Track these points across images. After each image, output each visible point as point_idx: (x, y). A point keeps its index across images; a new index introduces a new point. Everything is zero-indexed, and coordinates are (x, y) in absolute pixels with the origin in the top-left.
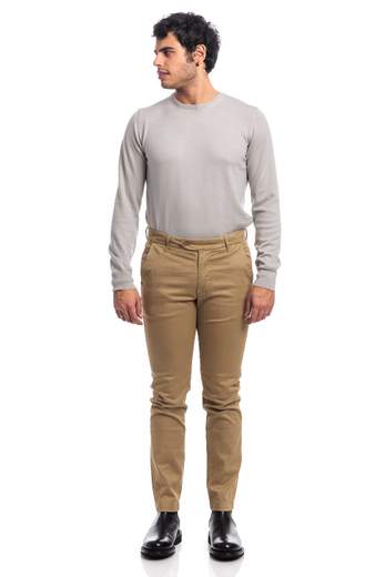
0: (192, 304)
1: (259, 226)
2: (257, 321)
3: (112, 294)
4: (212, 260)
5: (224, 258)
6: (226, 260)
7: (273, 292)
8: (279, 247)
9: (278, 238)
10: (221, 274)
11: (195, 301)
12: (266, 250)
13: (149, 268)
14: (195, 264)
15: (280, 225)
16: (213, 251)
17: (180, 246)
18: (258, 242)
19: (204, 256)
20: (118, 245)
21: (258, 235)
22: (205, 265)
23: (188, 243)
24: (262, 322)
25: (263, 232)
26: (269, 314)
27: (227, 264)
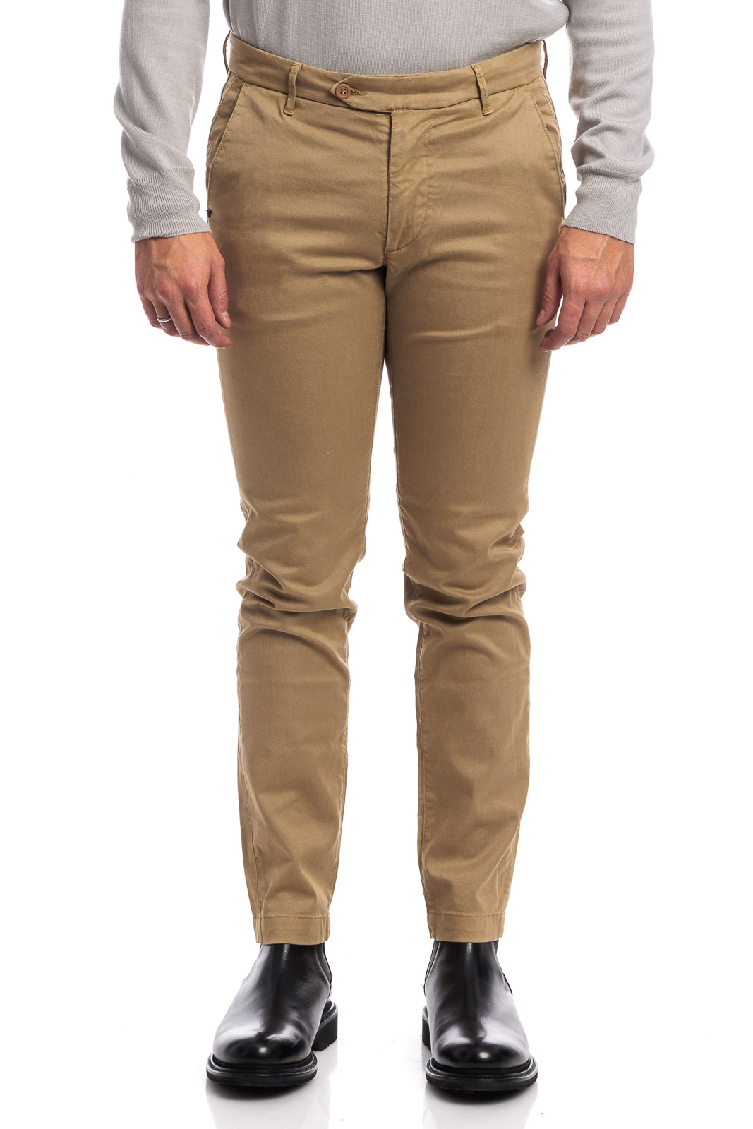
0: (370, 281)
1: (583, 35)
2: (578, 337)
3: (132, 248)
4: (432, 143)
5: (473, 133)
6: (477, 143)
7: (629, 245)
8: (646, 103)
9: (646, 74)
10: (462, 186)
11: (381, 273)
12: (604, 114)
13: (234, 166)
14: (378, 152)
15: (648, 35)
16: (439, 112)
17: (334, 99)
18: (578, 88)
19: (409, 129)
20: (149, 93)
21: (579, 64)
22: (414, 156)
23: (358, 86)
24: (592, 341)
25: (596, 55)
26: (614, 319)
27: (481, 153)
